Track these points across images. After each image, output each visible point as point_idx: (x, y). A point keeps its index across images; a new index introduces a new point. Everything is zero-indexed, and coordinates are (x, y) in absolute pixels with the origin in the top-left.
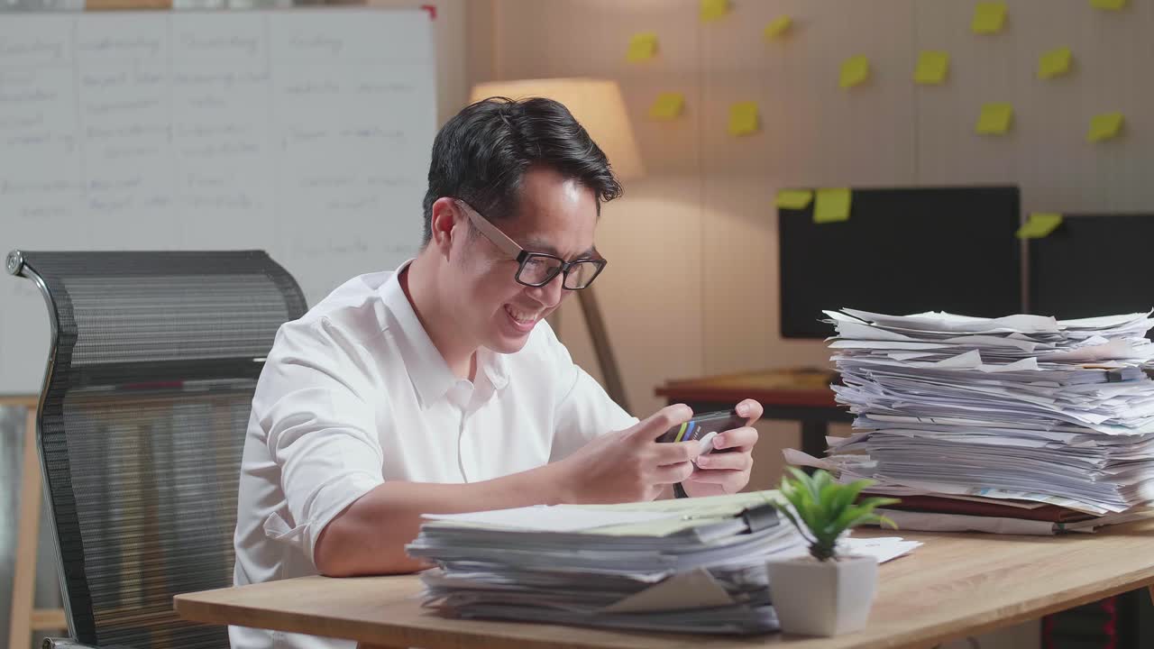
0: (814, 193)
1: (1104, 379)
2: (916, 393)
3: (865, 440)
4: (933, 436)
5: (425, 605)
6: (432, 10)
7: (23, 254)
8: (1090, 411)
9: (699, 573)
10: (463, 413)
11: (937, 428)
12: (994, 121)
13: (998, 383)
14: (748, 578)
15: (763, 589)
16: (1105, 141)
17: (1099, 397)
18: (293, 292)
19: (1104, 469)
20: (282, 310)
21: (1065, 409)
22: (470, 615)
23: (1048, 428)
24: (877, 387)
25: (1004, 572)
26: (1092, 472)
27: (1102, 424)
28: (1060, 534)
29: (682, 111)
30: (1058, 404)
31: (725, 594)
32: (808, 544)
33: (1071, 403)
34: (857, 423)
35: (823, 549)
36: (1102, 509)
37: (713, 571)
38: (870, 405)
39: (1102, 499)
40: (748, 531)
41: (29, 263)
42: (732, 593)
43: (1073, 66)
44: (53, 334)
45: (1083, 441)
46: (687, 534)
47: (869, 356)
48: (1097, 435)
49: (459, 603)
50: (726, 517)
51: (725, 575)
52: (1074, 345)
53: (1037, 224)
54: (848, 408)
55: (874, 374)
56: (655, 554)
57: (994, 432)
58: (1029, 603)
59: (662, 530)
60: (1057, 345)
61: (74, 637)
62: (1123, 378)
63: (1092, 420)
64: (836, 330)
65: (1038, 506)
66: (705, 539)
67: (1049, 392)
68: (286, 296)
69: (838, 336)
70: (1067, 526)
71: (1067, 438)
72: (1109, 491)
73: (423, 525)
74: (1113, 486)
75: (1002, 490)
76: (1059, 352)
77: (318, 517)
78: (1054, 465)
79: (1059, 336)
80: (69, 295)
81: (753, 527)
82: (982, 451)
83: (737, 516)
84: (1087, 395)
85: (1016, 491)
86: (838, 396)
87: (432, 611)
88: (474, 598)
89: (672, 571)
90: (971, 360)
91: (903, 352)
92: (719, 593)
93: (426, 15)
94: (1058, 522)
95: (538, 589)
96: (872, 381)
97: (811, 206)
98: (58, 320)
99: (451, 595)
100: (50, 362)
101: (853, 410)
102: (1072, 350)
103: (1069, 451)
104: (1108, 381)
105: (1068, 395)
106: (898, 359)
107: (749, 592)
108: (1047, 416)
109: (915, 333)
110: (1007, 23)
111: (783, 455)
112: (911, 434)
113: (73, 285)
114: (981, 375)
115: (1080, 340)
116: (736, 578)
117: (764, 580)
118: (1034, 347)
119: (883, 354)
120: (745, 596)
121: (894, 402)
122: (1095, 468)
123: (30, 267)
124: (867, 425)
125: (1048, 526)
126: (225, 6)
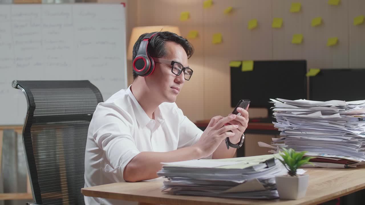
0: (242, 62)
1: (358, 120)
2: (300, 125)
3: (284, 139)
4: (306, 138)
5: (163, 191)
6: (124, 4)
7: (17, 81)
8: (357, 130)
9: (255, 180)
10: (151, 131)
11: (308, 135)
12: (297, 40)
13: (327, 121)
14: (270, 182)
15: (274, 185)
16: (332, 46)
17: (359, 125)
18: (99, 93)
19: (360, 148)
20: (95, 99)
21: (349, 129)
22: (178, 194)
23: (343, 135)
24: (288, 122)
25: (336, 180)
26: (357, 149)
27: (360, 134)
28: (347, 168)
29: (198, 36)
30: (346, 128)
31: (263, 187)
32: (288, 171)
33: (350, 127)
34: (281, 134)
35: (292, 173)
36: (360, 160)
37: (260, 180)
38: (286, 128)
39: (360, 157)
40: (267, 167)
41: (19, 84)
42: (265, 186)
43: (322, 23)
44: (28, 107)
45: (354, 139)
46: (251, 168)
47: (285, 113)
48: (358, 137)
49: (175, 190)
50: (260, 163)
51: (263, 181)
52: (351, 110)
53: (312, 72)
54: (278, 129)
55: (287, 118)
56: (241, 174)
57: (326, 136)
58: (349, 189)
59: (242, 167)
60: (345, 110)
61: (35, 202)
62: (363, 120)
63: (357, 133)
64: (274, 105)
65: (340, 159)
66: (256, 169)
67: (343, 124)
68: (96, 95)
69: (275, 107)
70: (348, 165)
71: (349, 138)
72: (362, 154)
73: (163, 166)
74: (363, 153)
75: (328, 154)
76: (346, 112)
77: (123, 163)
78: (344, 146)
79: (346, 107)
80: (32, 94)
81: (269, 166)
82: (322, 142)
83: (264, 162)
84: (355, 125)
85: (333, 155)
86: (275, 125)
87: (166, 193)
88: (180, 189)
89: (246, 180)
90: (318, 114)
91: (296, 112)
92: (261, 186)
93: (122, 5)
94: (346, 164)
95: (202, 185)
96: (286, 121)
97: (241, 66)
98: (30, 102)
99: (173, 188)
100: (27, 116)
101: (279, 130)
102: (350, 111)
103: (349, 142)
104: (360, 121)
105: (349, 125)
106: (295, 114)
107: (270, 186)
108: (343, 131)
109: (299, 106)
110: (301, 10)
111: (258, 144)
112: (299, 137)
113: (33, 91)
114: (321, 119)
115: (352, 108)
116: (266, 182)
117: (274, 182)
118: (339, 110)
119: (290, 112)
120: (269, 187)
121: (293, 127)
122: (358, 147)
123: (20, 86)
124: (285, 135)
125: (343, 166)
126: (54, 2)
